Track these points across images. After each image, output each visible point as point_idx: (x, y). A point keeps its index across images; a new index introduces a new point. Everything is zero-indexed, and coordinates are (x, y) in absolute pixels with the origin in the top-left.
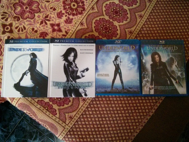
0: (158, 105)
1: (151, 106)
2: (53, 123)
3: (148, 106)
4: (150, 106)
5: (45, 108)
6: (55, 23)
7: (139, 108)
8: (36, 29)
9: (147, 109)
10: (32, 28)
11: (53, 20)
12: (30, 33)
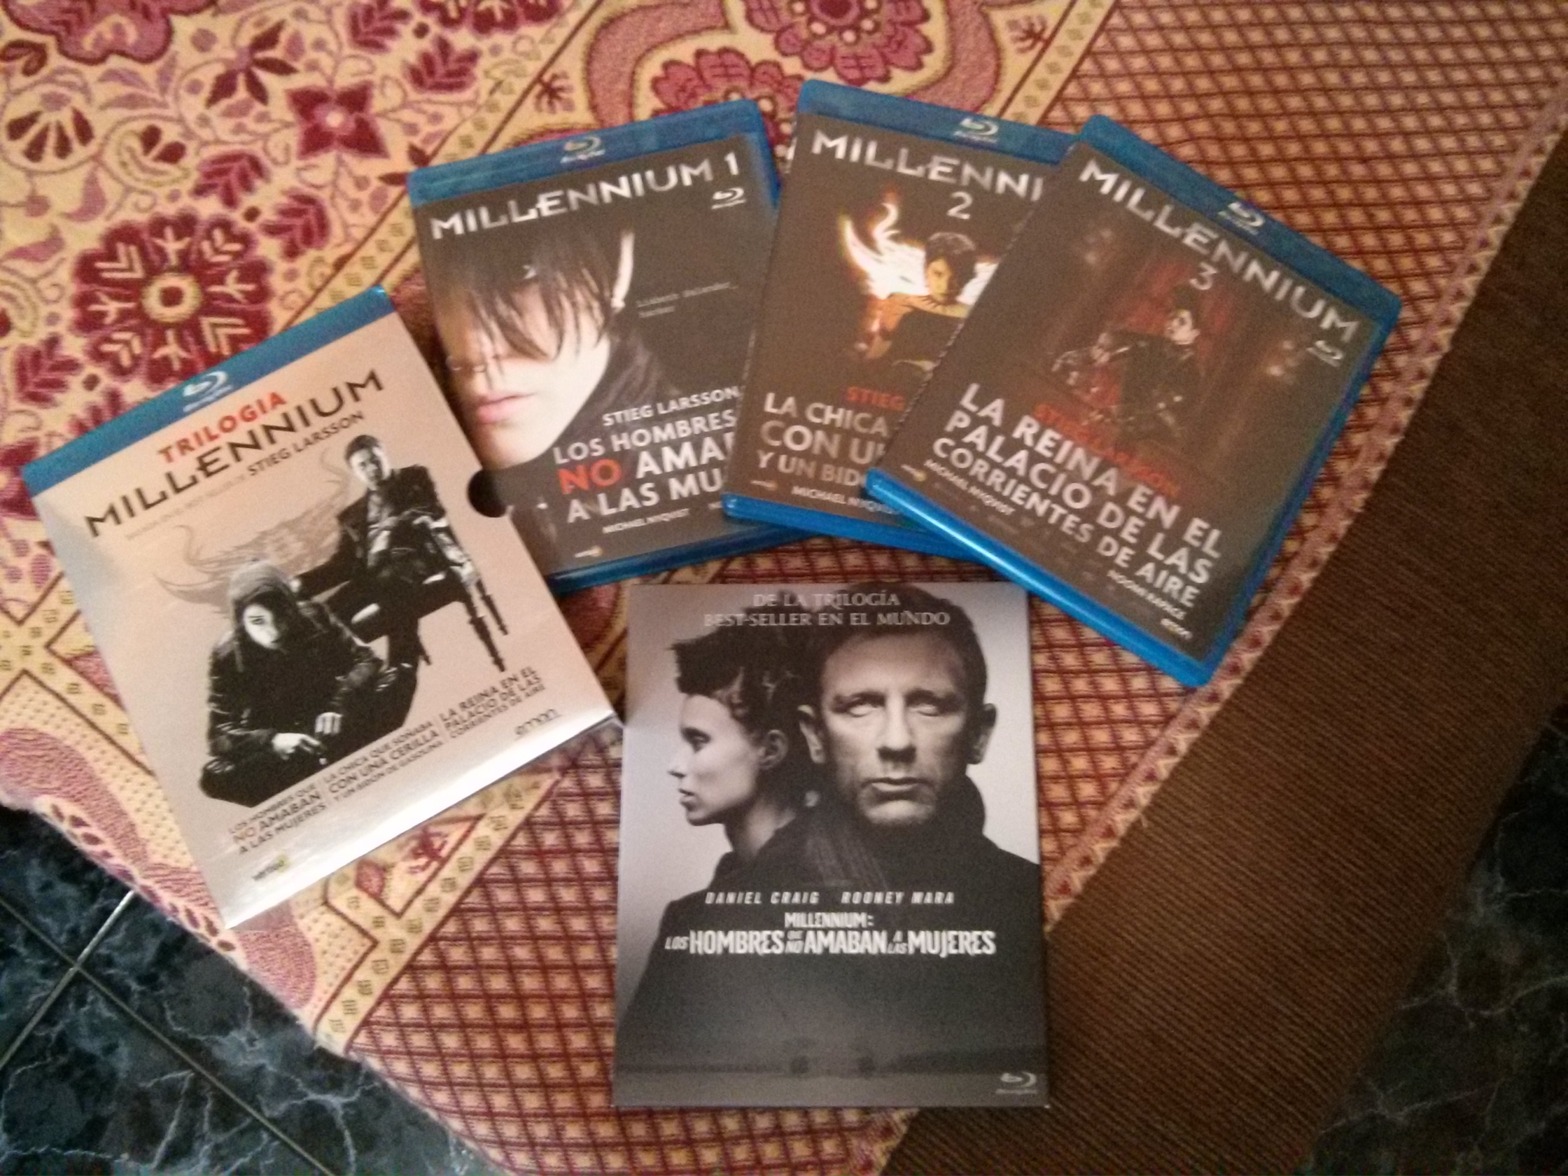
1: (1117, 747)
4: (1109, 750)
6: (331, 81)
8: (170, 134)
9: (1085, 776)
10: (140, 126)
12: (124, 164)
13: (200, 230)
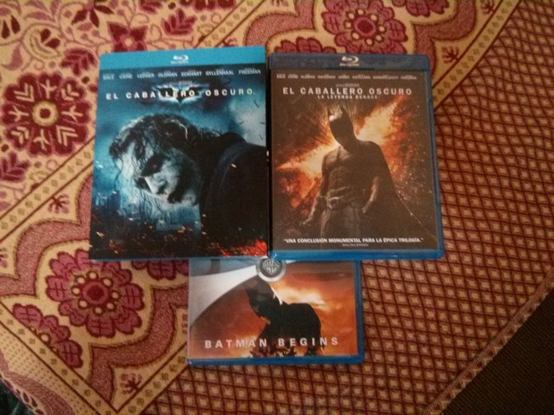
0: (464, 382)
1: (436, 381)
2: (62, 396)
4: (432, 382)
5: (39, 336)
6: (129, 24)
7: (393, 383)
8: (54, 34)
9: (420, 392)
10: (41, 28)
11: (121, 13)
12: (32, 45)
13: (62, 83)
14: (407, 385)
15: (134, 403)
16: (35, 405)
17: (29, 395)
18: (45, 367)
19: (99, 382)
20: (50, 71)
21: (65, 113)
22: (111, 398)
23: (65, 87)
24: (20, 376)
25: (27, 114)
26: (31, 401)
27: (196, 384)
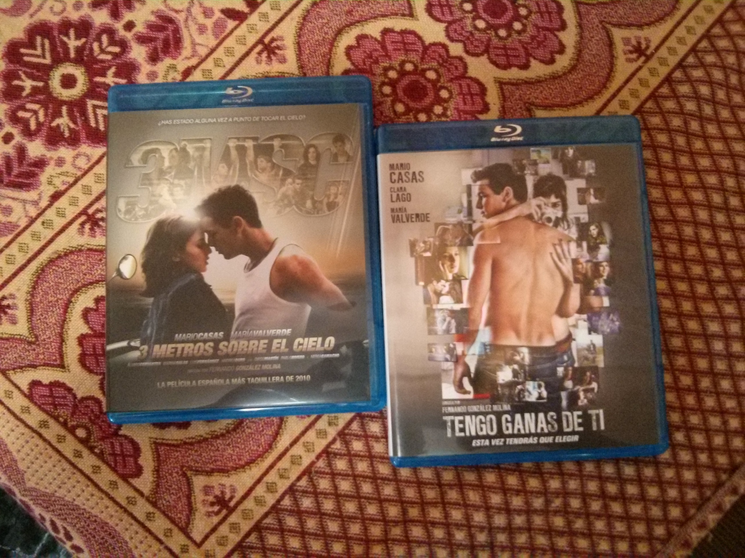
1: (699, 485)
2: (111, 522)
3: (681, 484)
4: (693, 486)
5: (72, 431)
7: (632, 490)
9: (674, 502)
13: (93, 33)
14: (653, 492)
15: (224, 529)
16: (69, 537)
17: (59, 523)
18: (82, 479)
19: (168, 499)
20: (74, 16)
21: (98, 79)
22: (188, 524)
23: (98, 39)
24: (45, 495)
25: (41, 84)
26: (62, 531)
27: (321, 498)
